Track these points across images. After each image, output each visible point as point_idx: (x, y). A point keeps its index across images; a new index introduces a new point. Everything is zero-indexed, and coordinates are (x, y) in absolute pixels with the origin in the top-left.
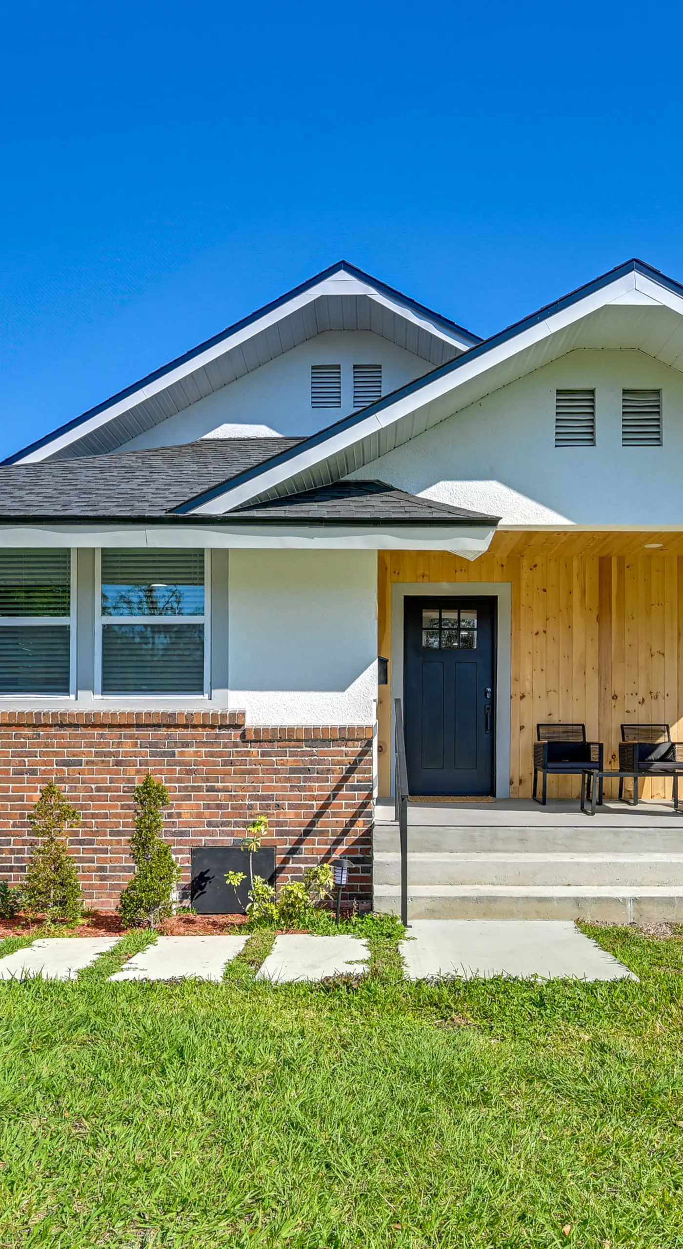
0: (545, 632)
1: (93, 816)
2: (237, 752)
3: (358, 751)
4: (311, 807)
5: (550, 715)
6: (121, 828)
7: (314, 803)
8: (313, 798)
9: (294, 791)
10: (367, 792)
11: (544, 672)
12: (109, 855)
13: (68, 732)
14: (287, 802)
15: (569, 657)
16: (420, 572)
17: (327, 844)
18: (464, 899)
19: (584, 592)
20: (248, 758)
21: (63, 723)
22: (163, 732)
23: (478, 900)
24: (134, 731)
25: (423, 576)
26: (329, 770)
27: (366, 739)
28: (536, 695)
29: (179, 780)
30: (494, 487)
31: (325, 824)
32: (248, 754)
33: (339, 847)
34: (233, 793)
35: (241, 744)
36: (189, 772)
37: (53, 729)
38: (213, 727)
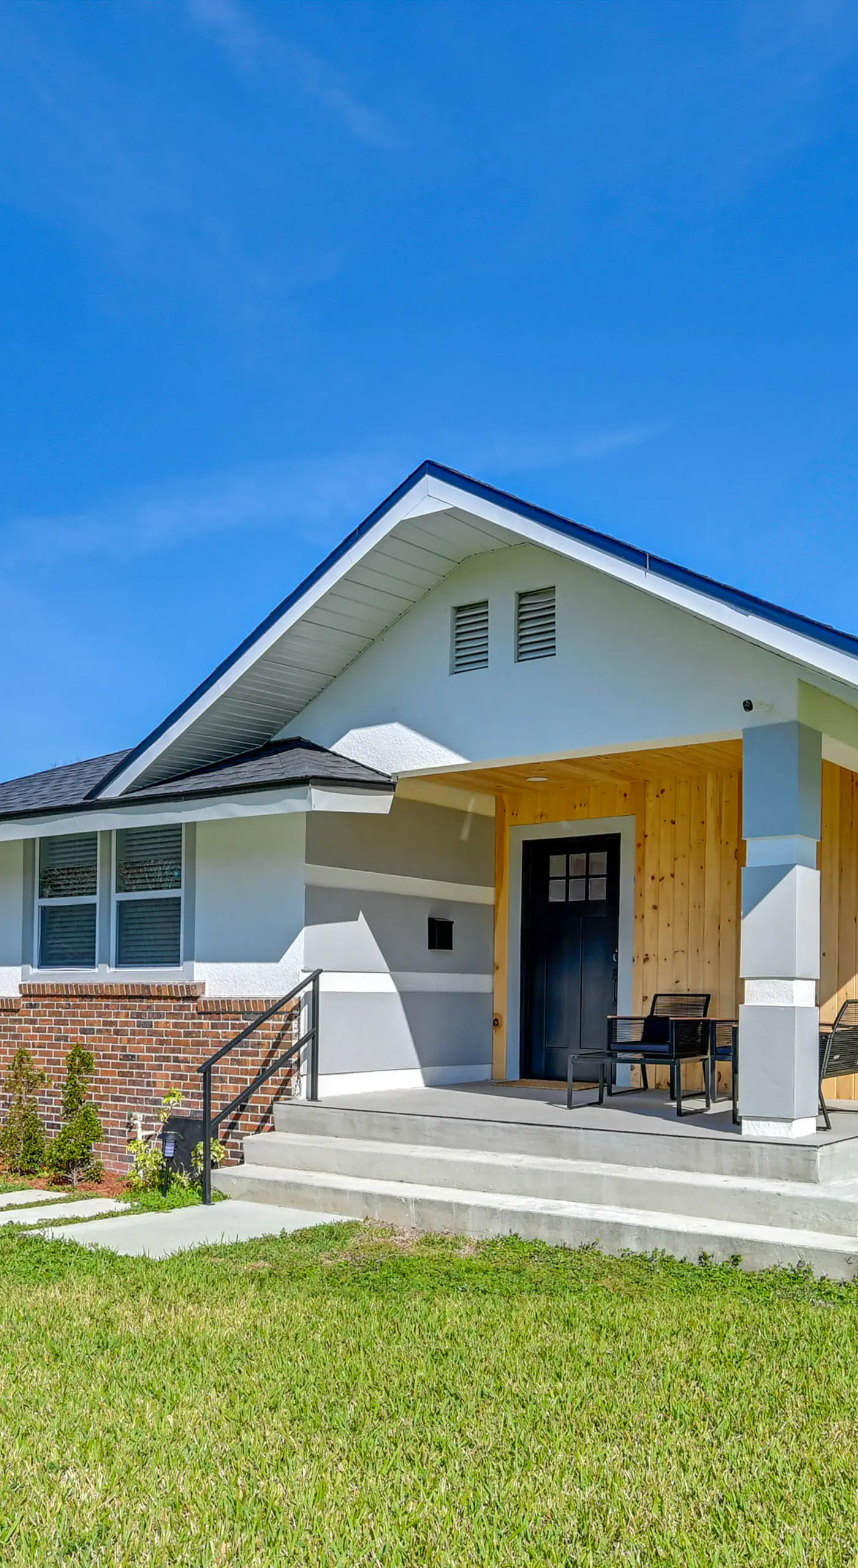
0: (673, 876)
1: (102, 1081)
2: (194, 1023)
3: (281, 1024)
4: (245, 1081)
5: (677, 982)
6: (118, 1094)
7: (248, 1077)
8: (246, 1072)
9: (233, 1065)
10: (288, 1068)
11: (670, 928)
12: (110, 1119)
13: (86, 1003)
14: (228, 1076)
15: (699, 906)
16: (539, 811)
17: (256, 1121)
18: (276, 1183)
19: (719, 821)
20: (201, 1030)
21: (84, 995)
22: (145, 1003)
23: (288, 1185)
24: (127, 1003)
25: (541, 816)
26: (259, 1044)
27: (287, 1012)
28: (661, 958)
29: (155, 1050)
30: (396, 730)
31: (257, 1100)
32: (201, 1025)
33: (267, 1125)
34: (191, 1065)
35: (197, 1016)
36: (162, 1042)
37: (78, 999)
38: (178, 999)
